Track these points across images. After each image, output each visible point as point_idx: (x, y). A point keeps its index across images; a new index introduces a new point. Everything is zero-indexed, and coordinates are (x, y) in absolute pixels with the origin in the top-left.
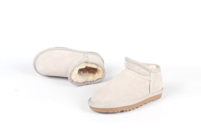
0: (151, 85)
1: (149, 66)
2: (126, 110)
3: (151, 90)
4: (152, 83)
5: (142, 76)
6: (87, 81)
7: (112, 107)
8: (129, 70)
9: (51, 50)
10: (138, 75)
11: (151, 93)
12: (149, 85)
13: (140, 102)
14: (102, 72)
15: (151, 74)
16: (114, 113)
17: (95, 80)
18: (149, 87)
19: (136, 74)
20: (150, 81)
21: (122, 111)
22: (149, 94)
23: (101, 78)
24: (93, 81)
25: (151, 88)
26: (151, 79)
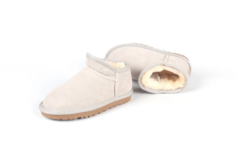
0: (116, 86)
1: (117, 63)
2: (84, 117)
3: (116, 92)
4: (117, 84)
5: (105, 76)
6: (163, 89)
7: (67, 113)
8: (90, 68)
9: (126, 46)
10: (101, 75)
11: (116, 96)
12: (115, 86)
13: (101, 107)
14: (184, 80)
15: (116, 74)
16: (69, 120)
17: (173, 90)
18: (114, 89)
19: (98, 73)
20: (115, 82)
21: (80, 118)
22: (115, 97)
23: (181, 87)
24: (172, 90)
25: (117, 90)
26: (116, 80)
